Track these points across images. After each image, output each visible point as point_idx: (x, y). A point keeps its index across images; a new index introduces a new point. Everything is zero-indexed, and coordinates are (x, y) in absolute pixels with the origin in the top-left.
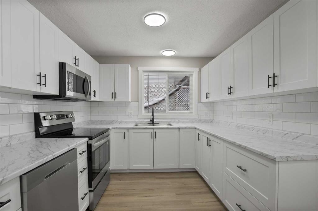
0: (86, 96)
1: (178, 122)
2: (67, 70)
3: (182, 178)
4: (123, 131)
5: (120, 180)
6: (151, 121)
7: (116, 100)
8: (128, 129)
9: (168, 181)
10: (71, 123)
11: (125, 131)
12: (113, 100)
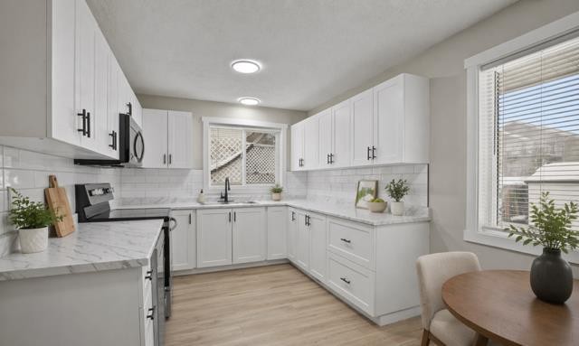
0: (138, 160)
2: (130, 125)
4: (188, 212)
6: (222, 197)
7: (170, 166)
8: (194, 210)
10: (108, 202)
11: (191, 212)
12: (165, 166)
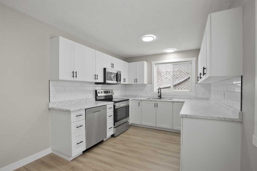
0: (117, 82)
1: (179, 98)
2: (106, 71)
3: (173, 135)
5: (135, 129)
6: (159, 96)
7: (137, 83)
8: (141, 100)
9: (162, 135)
10: (112, 95)
11: (140, 101)
12: (135, 83)
